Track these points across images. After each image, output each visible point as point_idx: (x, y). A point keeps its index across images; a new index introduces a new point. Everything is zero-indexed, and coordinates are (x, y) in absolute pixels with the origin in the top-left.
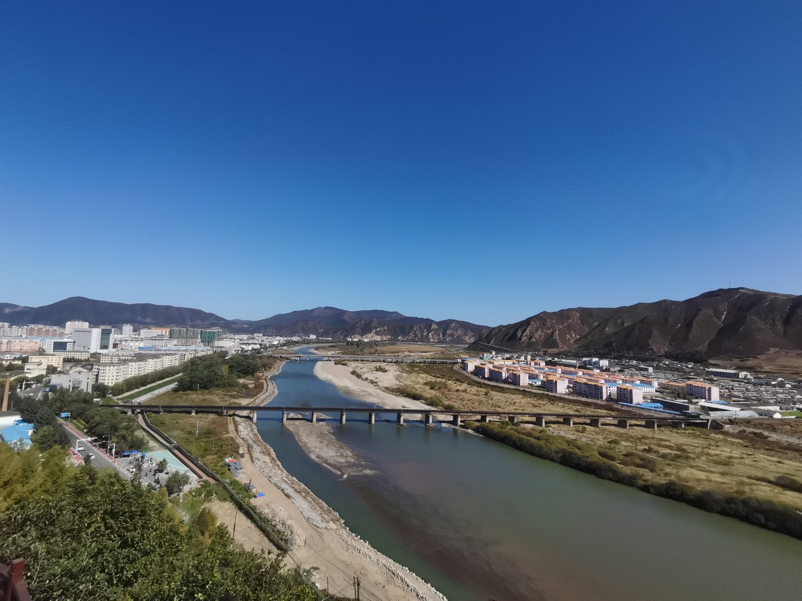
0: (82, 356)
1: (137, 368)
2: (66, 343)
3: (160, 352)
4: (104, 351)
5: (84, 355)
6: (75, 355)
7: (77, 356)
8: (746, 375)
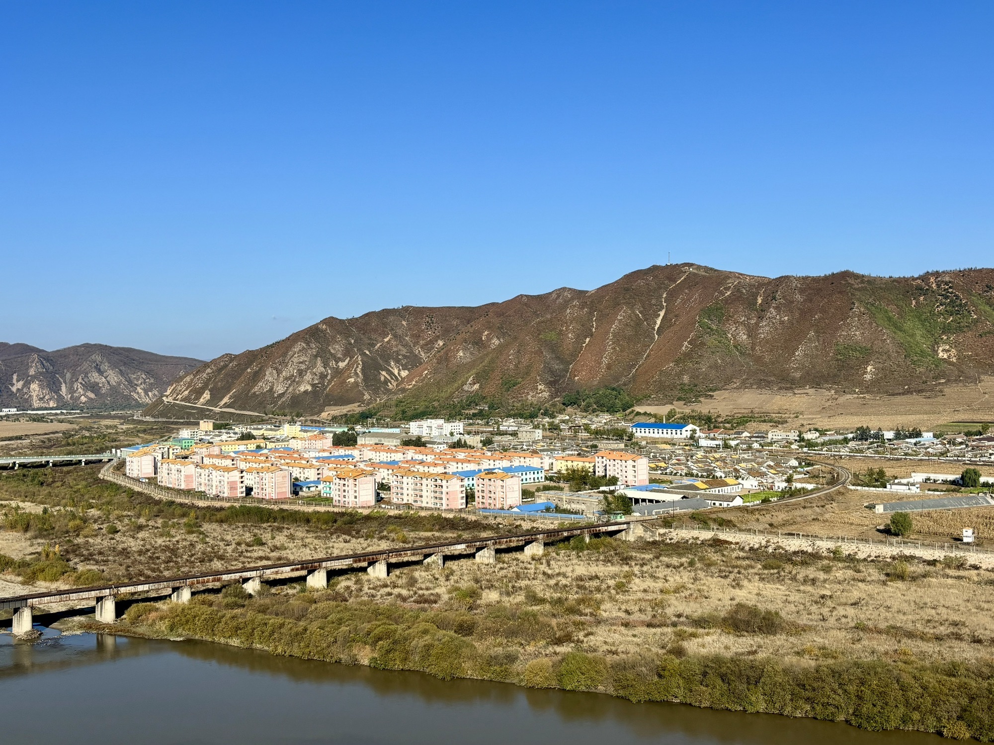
8: (694, 431)
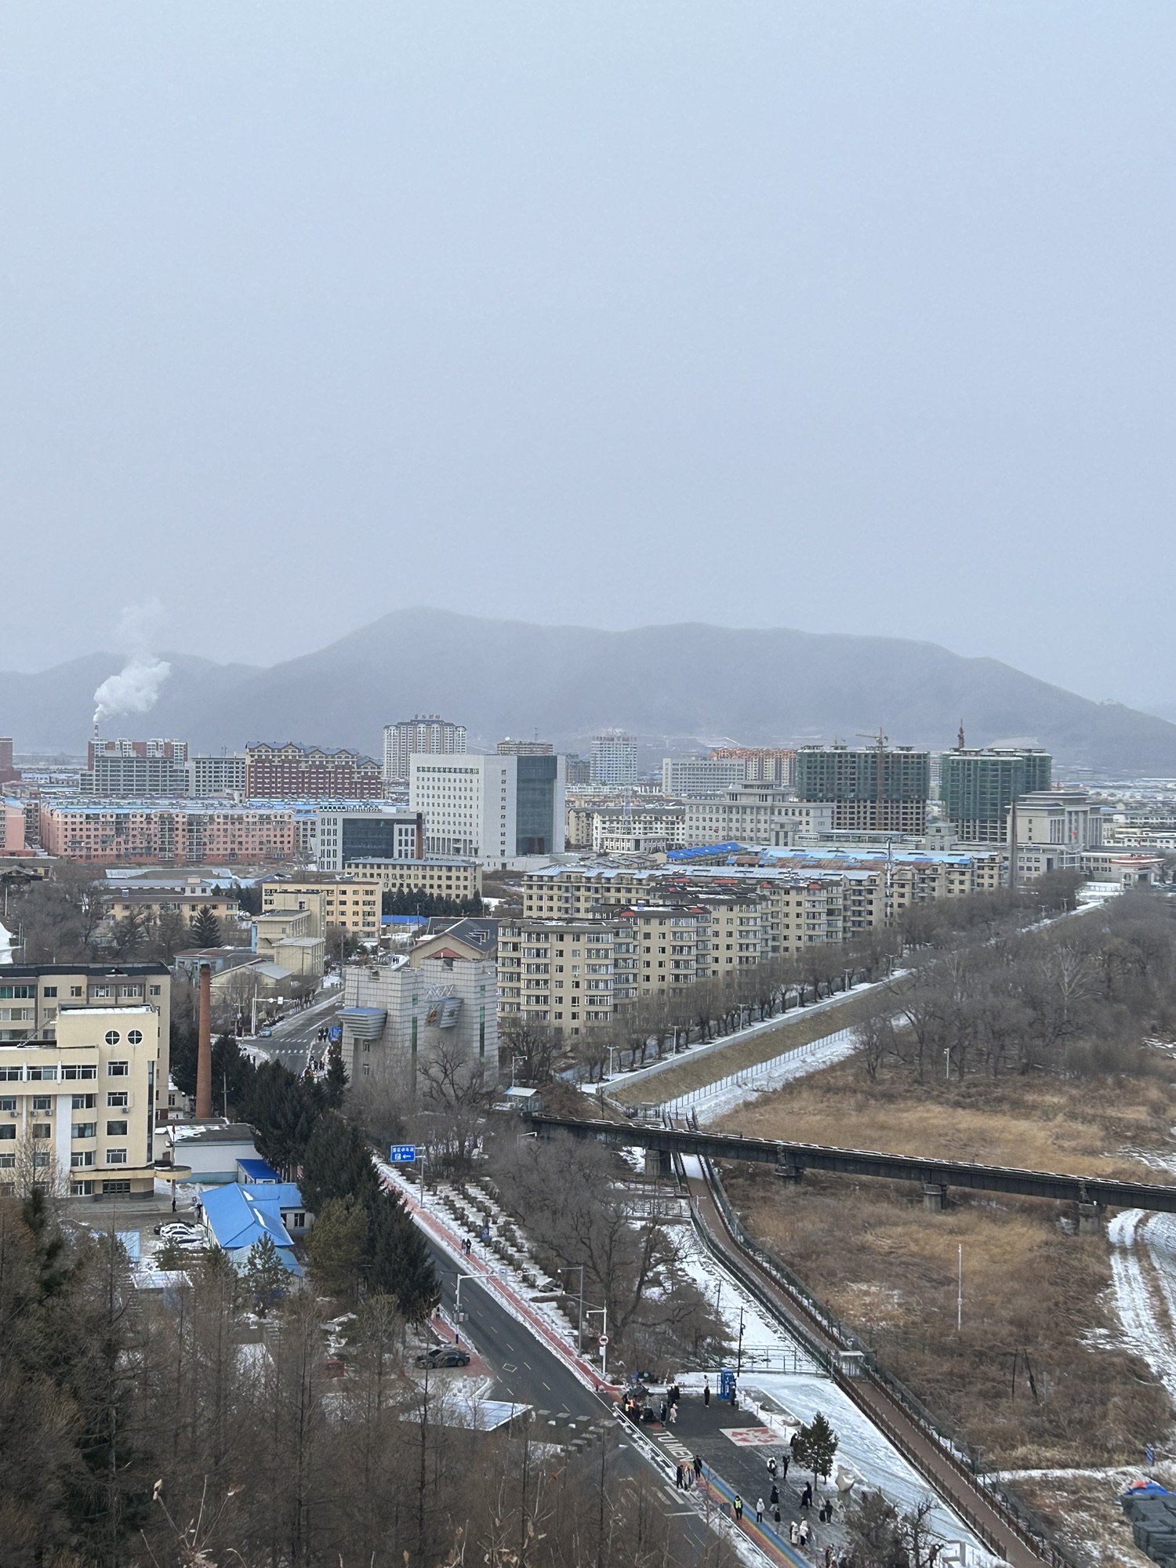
0: (453, 883)
1: (669, 950)
2: (389, 823)
3: (758, 873)
4: (534, 865)
5: (462, 883)
6: (428, 882)
7: (437, 886)
